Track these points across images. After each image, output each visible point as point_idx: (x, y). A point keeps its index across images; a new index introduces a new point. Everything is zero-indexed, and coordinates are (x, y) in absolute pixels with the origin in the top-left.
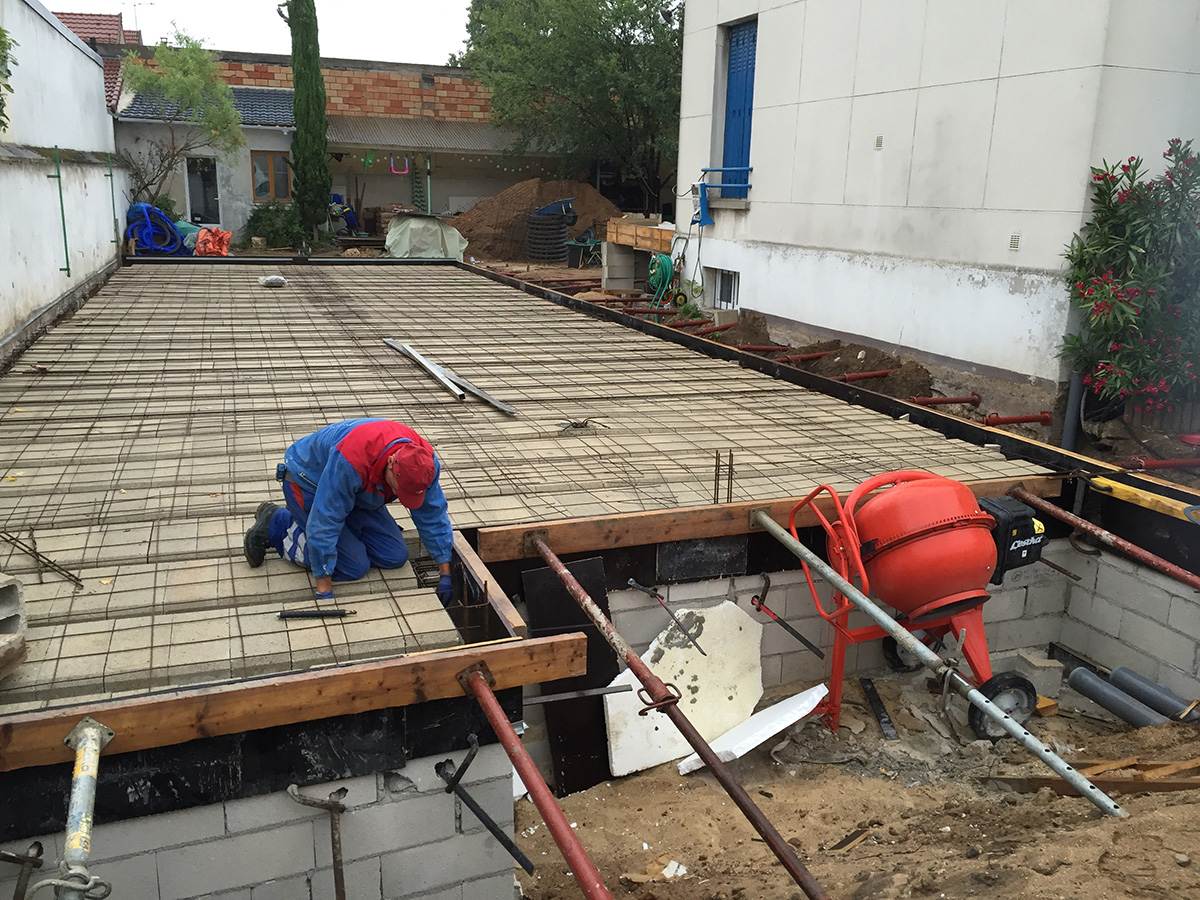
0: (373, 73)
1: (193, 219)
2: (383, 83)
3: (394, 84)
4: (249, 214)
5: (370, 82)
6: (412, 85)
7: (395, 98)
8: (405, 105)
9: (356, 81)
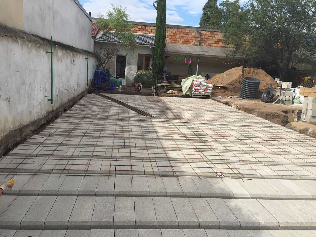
0: (180, 30)
1: (116, 76)
2: (183, 33)
3: (187, 34)
4: (135, 76)
5: (179, 33)
6: (193, 34)
7: (186, 38)
8: (189, 41)
9: (174, 32)
